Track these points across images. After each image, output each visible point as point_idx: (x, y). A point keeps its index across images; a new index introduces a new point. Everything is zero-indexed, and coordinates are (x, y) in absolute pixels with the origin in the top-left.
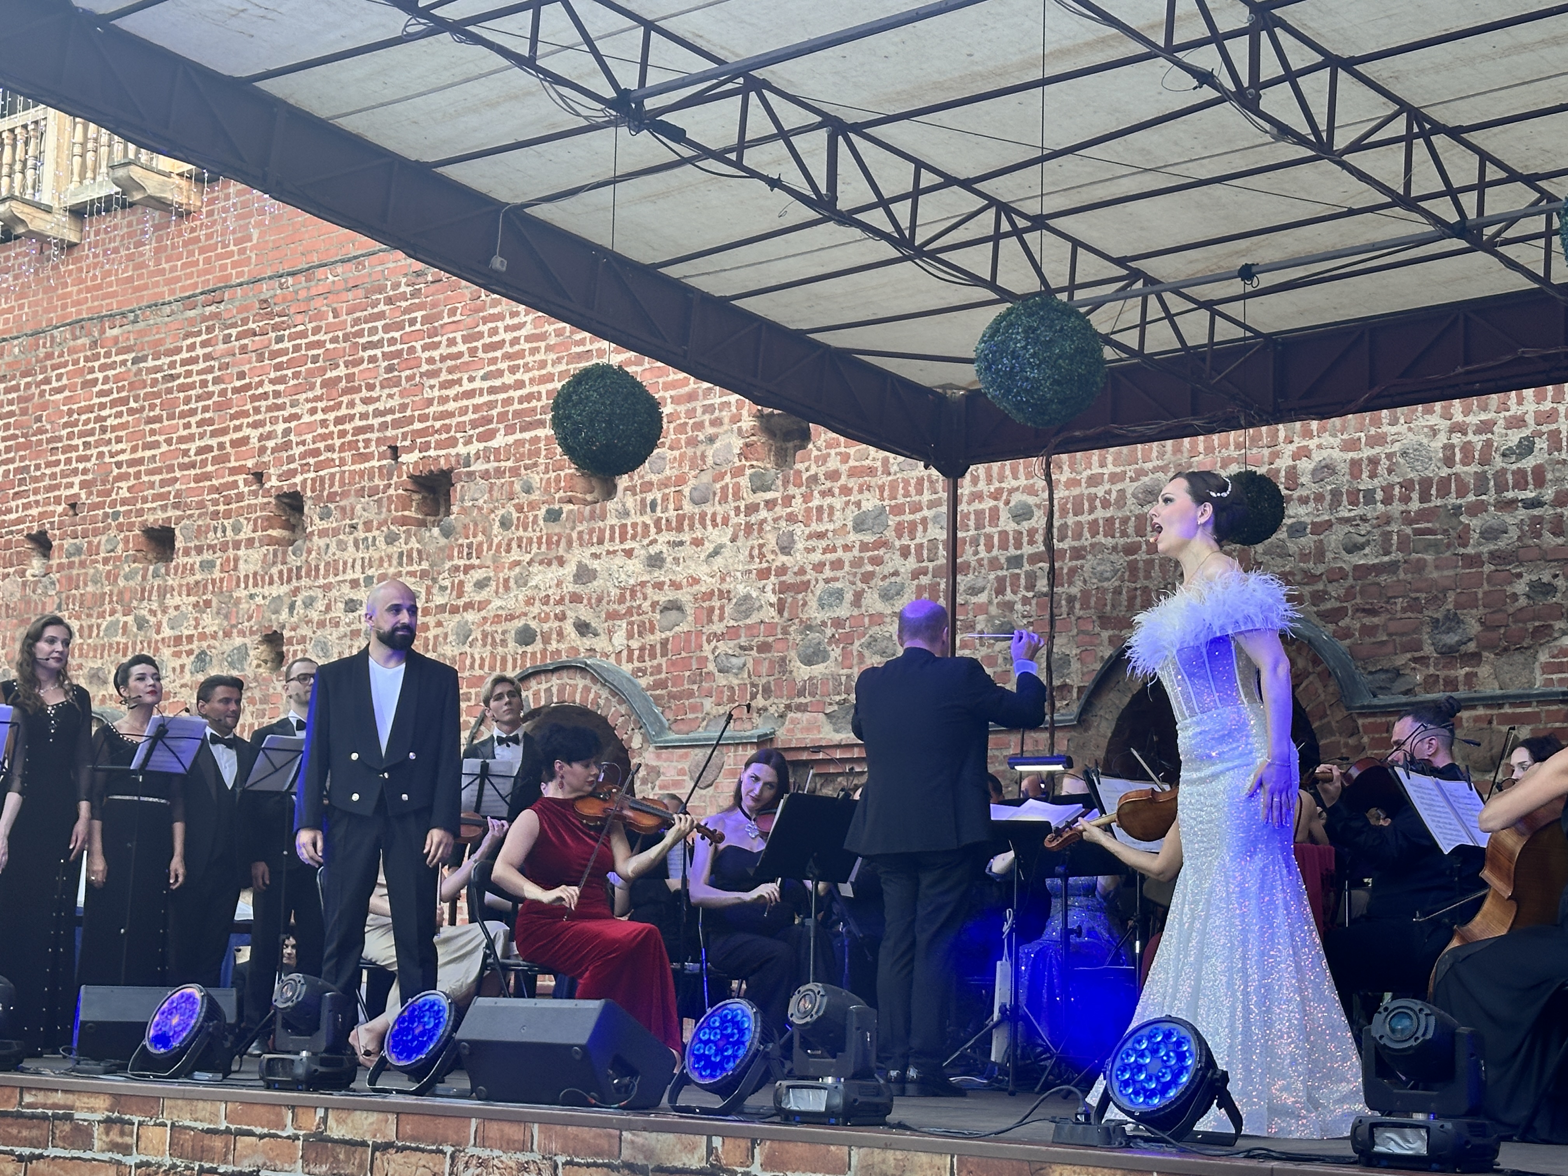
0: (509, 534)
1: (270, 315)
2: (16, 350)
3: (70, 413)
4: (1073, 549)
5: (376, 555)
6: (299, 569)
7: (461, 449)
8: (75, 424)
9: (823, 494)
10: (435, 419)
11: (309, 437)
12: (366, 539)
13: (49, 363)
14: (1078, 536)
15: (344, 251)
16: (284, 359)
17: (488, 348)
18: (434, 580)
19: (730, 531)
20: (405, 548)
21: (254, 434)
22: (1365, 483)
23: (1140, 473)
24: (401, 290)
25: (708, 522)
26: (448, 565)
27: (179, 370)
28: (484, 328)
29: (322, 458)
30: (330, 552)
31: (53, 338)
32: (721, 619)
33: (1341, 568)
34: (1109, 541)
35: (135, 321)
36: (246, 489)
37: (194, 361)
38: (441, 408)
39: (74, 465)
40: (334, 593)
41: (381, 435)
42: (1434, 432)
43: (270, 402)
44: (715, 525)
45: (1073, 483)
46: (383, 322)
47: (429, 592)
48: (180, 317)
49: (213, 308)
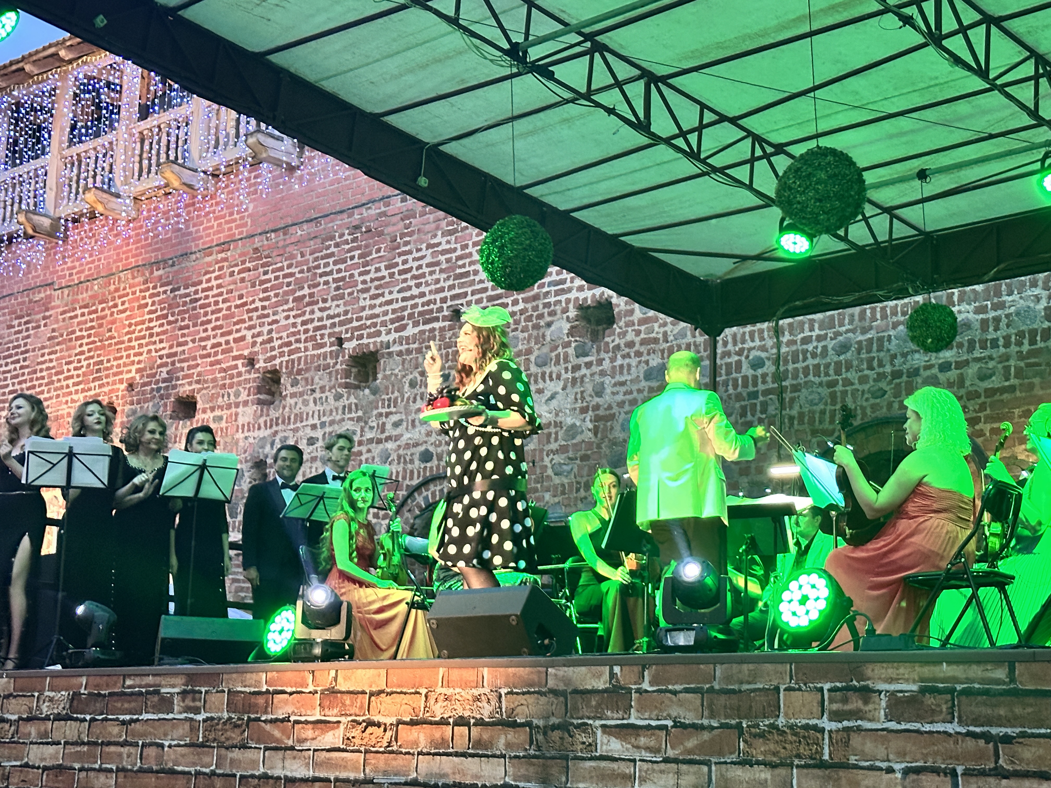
0: (415, 391)
1: (260, 258)
2: (96, 287)
3: (130, 325)
4: (792, 386)
5: (328, 408)
6: (277, 419)
7: (384, 338)
8: (133, 332)
9: (624, 357)
10: (367, 319)
11: (284, 334)
12: (321, 398)
13: (116, 295)
14: (795, 377)
15: (307, 215)
16: (269, 285)
17: (401, 273)
18: (366, 423)
19: (561, 384)
20: (347, 403)
21: (249, 334)
22: (992, 334)
23: (837, 334)
24: (345, 238)
25: (547, 378)
26: (375, 412)
27: (201, 295)
28: (399, 260)
29: (293, 347)
30: (298, 408)
31: (120, 278)
32: (556, 440)
33: (976, 391)
34: (817, 380)
35: (173, 265)
36: (243, 369)
37: (211, 289)
38: (371, 312)
39: (132, 358)
40: (300, 433)
41: (331, 331)
42: (1038, 299)
43: (260, 312)
44: (551, 379)
45: (791, 343)
46: (333, 259)
47: (362, 430)
48: (202, 261)
49: (223, 255)
